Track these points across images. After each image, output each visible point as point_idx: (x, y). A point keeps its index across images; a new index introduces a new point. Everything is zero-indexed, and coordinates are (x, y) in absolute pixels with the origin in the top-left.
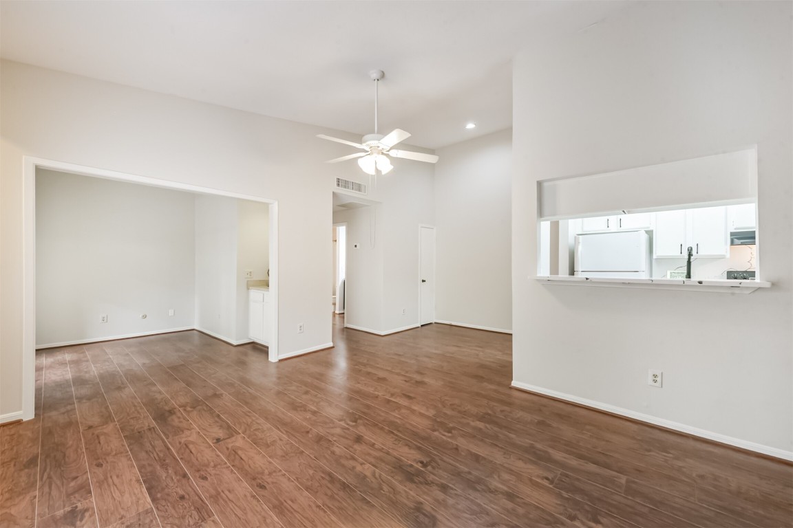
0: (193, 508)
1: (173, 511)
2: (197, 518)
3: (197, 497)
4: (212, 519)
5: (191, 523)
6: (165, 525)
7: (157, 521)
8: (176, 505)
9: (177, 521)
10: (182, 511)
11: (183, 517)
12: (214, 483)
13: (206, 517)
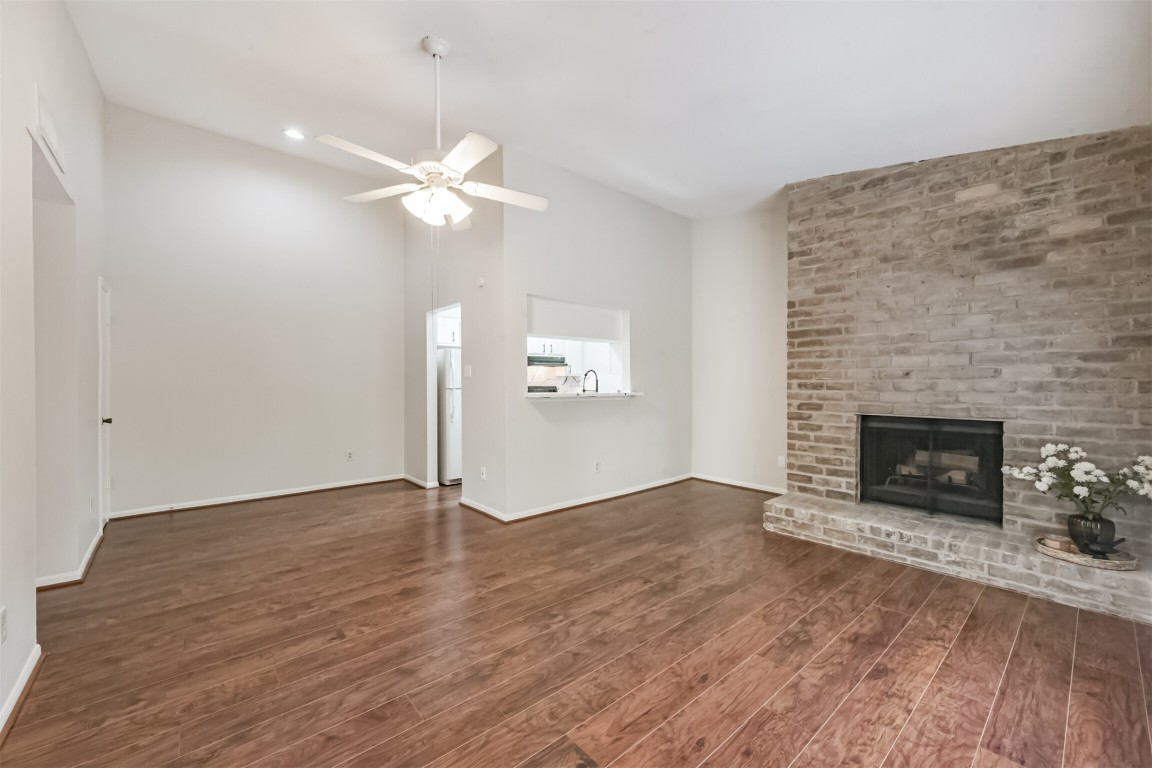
0: (761, 733)
1: (774, 751)
2: (772, 722)
3: (742, 736)
4: (769, 708)
5: (782, 724)
6: (797, 749)
7: (797, 762)
8: (763, 754)
9: (787, 740)
10: (770, 742)
11: (778, 736)
12: (709, 728)
13: (768, 714)
